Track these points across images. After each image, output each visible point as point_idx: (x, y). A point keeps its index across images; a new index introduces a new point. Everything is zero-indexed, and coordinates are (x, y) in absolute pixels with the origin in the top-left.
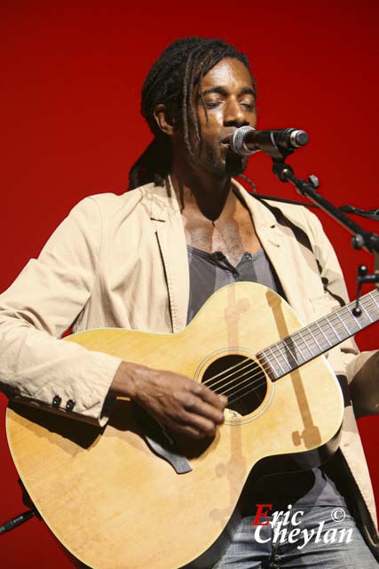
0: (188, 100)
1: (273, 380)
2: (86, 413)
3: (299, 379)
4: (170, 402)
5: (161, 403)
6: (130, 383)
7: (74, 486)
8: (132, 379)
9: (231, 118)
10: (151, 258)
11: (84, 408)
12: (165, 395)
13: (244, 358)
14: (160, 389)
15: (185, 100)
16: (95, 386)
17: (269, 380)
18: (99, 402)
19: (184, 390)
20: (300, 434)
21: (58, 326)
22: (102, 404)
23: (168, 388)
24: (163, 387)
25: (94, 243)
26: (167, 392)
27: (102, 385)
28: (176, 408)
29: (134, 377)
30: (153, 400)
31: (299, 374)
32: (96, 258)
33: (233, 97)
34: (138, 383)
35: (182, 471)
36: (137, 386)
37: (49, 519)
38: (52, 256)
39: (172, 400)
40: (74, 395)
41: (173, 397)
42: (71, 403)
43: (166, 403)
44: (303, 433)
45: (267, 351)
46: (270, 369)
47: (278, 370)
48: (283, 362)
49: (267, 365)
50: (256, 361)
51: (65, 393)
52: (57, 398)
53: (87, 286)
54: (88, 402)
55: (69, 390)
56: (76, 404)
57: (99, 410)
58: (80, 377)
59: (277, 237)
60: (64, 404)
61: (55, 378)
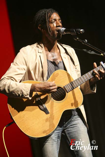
1: (67, 93)
2: (26, 97)
3: (74, 92)
7: (23, 117)
9: (58, 25)
10: (39, 62)
13: (61, 87)
17: (66, 93)
20: (73, 103)
21: (19, 80)
22: (29, 94)
25: (26, 60)
27: (28, 90)
31: (74, 91)
32: (27, 63)
33: (57, 21)
35: (47, 113)
37: (18, 124)
38: (16, 63)
44: (74, 103)
45: (66, 86)
46: (67, 90)
47: (69, 90)
48: (69, 88)
49: (66, 89)
50: (64, 88)
51: (21, 93)
52: (19, 95)
53: (25, 70)
54: (26, 94)
55: (21, 92)
56: (23, 95)
57: (29, 96)
58: (23, 89)
59: (65, 56)
60: (21, 96)
61: (18, 90)
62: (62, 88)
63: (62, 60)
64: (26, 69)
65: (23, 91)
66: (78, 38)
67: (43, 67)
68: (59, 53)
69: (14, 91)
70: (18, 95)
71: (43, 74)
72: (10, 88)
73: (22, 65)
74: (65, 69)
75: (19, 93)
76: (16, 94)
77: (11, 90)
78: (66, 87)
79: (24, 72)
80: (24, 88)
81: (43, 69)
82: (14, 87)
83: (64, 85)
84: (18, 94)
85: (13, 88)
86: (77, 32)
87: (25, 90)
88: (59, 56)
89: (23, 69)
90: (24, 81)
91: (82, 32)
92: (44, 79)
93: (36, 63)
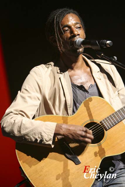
0: (57, 33)
2: (47, 143)
4: (76, 135)
5: (73, 136)
6: (61, 130)
8: (61, 129)
10: (59, 87)
11: (46, 142)
12: (74, 133)
14: (72, 131)
15: (56, 33)
16: (49, 134)
18: (51, 139)
19: (80, 130)
22: (52, 139)
23: (74, 130)
24: (73, 130)
26: (74, 132)
27: (51, 133)
28: (78, 137)
29: (62, 128)
30: (70, 135)
34: (63, 130)
36: (63, 131)
39: (76, 134)
40: (42, 138)
41: (77, 133)
42: (42, 141)
43: (75, 136)
45: (104, 120)
46: (105, 127)
47: (108, 127)
48: (109, 124)
49: (104, 125)
50: (100, 124)
51: (39, 138)
52: (36, 140)
53: (39, 99)
54: (47, 139)
55: (40, 136)
56: (43, 140)
57: (52, 141)
58: (43, 131)
59: (100, 76)
60: (39, 141)
61: (35, 133)
62: (99, 124)
63: (95, 82)
64: (41, 98)
65: (43, 134)
66: (102, 54)
67: (65, 94)
68: (90, 73)
69: (28, 134)
70: (34, 140)
71: (67, 105)
72: (22, 129)
73: (34, 92)
74: (100, 95)
75: (37, 137)
76: (31, 138)
77: (23, 132)
78: (105, 122)
79: (38, 103)
80: (45, 130)
81: (65, 98)
82: (29, 128)
83: (101, 120)
84: (34, 138)
85: (27, 129)
86: (102, 46)
87: (46, 132)
88: (89, 77)
89: (36, 98)
90: (39, 116)
91: (109, 45)
92: (69, 112)
93: (55, 89)
